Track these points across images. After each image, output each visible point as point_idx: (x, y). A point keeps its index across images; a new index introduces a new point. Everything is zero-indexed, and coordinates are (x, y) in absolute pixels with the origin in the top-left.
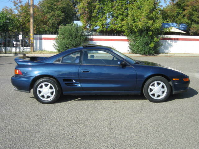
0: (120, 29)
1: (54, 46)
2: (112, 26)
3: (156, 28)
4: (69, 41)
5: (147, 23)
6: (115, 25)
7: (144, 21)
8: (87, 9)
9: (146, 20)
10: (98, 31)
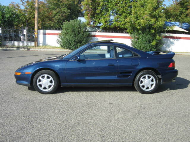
0: (123, 26)
1: (57, 41)
2: (115, 23)
3: (158, 26)
5: (150, 21)
6: (118, 22)
7: (147, 19)
8: (91, 6)
9: (149, 18)
10: (101, 28)
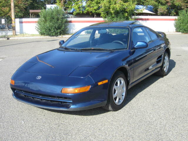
1: (36, 28)
2: (87, 8)
3: (131, 10)
4: (52, 23)
5: (123, 5)
6: (90, 8)
7: (121, 3)
10: (74, 14)
